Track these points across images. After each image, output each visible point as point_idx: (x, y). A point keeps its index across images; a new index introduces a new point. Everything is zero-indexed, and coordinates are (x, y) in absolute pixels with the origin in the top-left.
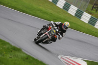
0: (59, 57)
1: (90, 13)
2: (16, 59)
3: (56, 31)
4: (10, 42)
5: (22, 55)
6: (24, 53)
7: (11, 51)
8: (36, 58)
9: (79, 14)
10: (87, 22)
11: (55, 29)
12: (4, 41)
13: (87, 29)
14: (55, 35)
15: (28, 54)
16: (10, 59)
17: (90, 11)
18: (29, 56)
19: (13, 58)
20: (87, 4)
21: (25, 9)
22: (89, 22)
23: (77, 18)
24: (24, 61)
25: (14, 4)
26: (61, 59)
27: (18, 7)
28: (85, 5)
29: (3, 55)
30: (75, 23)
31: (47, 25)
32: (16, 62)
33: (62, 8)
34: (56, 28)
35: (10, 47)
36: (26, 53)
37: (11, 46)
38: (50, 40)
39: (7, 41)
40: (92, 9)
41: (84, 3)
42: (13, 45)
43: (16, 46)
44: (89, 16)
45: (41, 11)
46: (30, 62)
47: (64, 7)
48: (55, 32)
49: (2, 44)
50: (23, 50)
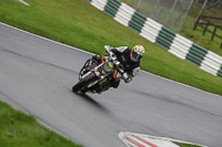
1: (190, 37)
2: (22, 139)
4: (9, 103)
5: (37, 130)
6: (42, 127)
7: (12, 122)
8: (68, 138)
9: (165, 39)
10: (183, 58)
11: (112, 61)
13: (184, 73)
15: (51, 129)
16: (9, 141)
17: (190, 31)
18: (52, 133)
19: (16, 137)
20: (185, 16)
21: (42, 28)
22: (188, 57)
23: (160, 49)
24: (41, 144)
25: (18, 16)
33: (126, 25)
34: (114, 58)
35: (10, 114)
36: (48, 127)
37: (12, 110)
40: (194, 29)
41: (177, 14)
42: (16, 108)
43: (23, 111)
44: (189, 43)
45: (79, 31)
47: (130, 24)
48: (112, 67)
50: (39, 121)
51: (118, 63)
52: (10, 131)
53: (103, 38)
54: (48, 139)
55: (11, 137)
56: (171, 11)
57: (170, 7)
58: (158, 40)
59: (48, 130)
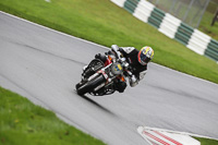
0: (140, 130)
1: (208, 32)
2: (42, 133)
3: (124, 67)
4: (29, 97)
5: (56, 125)
6: (61, 122)
7: (32, 117)
8: (87, 133)
9: (183, 35)
10: (202, 53)
11: (120, 62)
12: (17, 95)
14: (120, 76)
15: (71, 123)
16: (29, 136)
17: (208, 27)
18: (72, 128)
19: (36, 132)
20: (202, 12)
22: (206, 53)
24: (61, 138)
26: (144, 136)
27: (47, 19)
28: (196, 15)
29: (14, 127)
30: (174, 56)
31: (103, 54)
32: (43, 141)
34: (123, 59)
35: (29, 109)
36: (67, 121)
37: (32, 105)
38: (110, 87)
39: (23, 94)
40: (213, 24)
42: (36, 102)
43: (43, 106)
44: (207, 39)
45: (99, 27)
46: (74, 142)
47: (150, 20)
48: (121, 68)
49: (13, 101)
50: (58, 115)
51: (127, 65)
52: (30, 126)
53: (122, 34)
54: (67, 134)
55: (31, 131)
56: (190, 7)
57: (189, 3)
58: (177, 35)
59: (67, 125)
